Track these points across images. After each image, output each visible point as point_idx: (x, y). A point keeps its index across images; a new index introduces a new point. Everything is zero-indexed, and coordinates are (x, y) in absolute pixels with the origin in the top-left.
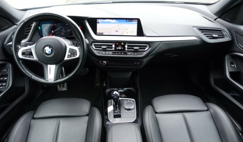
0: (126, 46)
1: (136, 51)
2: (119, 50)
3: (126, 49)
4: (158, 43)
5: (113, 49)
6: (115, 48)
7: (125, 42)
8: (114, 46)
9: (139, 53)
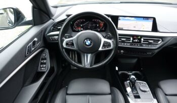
0: (142, 40)
1: (150, 44)
2: (136, 42)
3: (142, 42)
4: (169, 38)
5: (131, 41)
6: (133, 40)
7: (142, 36)
8: (132, 39)
9: (152, 45)
